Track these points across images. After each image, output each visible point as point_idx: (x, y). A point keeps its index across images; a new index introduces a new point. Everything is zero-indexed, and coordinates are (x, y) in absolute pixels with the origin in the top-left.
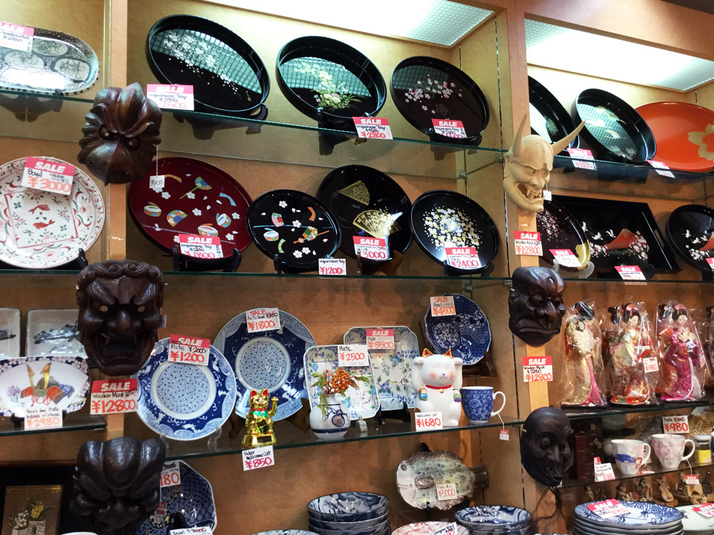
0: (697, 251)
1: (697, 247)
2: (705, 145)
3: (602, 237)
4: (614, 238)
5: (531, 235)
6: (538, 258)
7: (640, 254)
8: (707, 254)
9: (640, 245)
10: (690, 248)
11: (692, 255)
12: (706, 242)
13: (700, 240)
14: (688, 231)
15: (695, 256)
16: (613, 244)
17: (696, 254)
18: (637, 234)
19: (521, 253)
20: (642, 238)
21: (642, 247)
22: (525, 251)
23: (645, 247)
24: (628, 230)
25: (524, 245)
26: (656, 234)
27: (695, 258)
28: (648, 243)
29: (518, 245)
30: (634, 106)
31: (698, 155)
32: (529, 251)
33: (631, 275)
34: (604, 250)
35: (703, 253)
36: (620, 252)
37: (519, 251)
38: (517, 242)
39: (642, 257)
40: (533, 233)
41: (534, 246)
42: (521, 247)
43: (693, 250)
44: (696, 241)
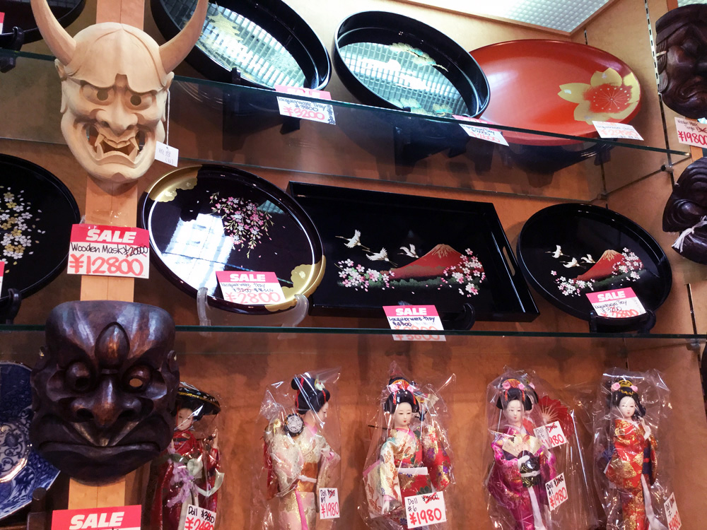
0: (571, 281)
1: (572, 274)
2: (588, 103)
3: (388, 256)
4: (415, 259)
5: (117, 233)
6: (132, 282)
7: (463, 286)
8: (590, 285)
9: (467, 271)
10: (558, 276)
11: (560, 288)
12: (591, 265)
13: (579, 261)
14: (559, 248)
15: (565, 289)
16: (409, 269)
17: (569, 286)
18: (465, 254)
19: (82, 271)
20: (475, 259)
21: (472, 274)
22: (93, 268)
23: (477, 274)
24: (448, 247)
25: (94, 255)
26: (502, 253)
27: (566, 293)
28: (485, 268)
29: (77, 254)
30: (468, 49)
31: (573, 118)
32: (105, 267)
33: (413, 323)
34: (386, 278)
35: (582, 284)
36: (421, 284)
37: (77, 267)
38: (75, 248)
39: (467, 293)
40: (123, 231)
41: (121, 257)
42: (84, 259)
43: (563, 279)
44: (573, 263)
